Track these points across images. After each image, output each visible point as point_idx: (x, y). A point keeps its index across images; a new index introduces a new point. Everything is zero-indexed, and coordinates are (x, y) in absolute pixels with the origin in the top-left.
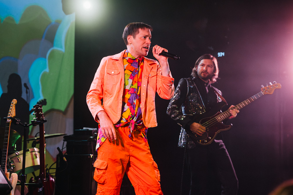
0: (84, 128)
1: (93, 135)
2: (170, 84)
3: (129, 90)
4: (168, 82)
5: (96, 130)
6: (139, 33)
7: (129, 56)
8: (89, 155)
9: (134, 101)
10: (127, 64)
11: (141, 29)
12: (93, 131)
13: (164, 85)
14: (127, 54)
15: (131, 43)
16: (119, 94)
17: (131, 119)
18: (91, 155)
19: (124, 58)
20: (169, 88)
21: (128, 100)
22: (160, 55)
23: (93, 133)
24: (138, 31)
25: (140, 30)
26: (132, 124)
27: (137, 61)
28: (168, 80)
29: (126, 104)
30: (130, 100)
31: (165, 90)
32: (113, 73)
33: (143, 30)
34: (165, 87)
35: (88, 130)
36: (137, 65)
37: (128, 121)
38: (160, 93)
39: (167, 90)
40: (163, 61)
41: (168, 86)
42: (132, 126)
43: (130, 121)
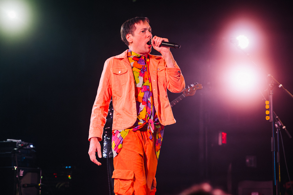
0: (8, 140)
1: (17, 147)
2: (177, 76)
3: (141, 88)
4: (174, 73)
5: (20, 142)
6: (137, 29)
7: (134, 54)
8: (13, 167)
9: (148, 99)
10: (134, 62)
11: (137, 23)
12: (17, 143)
13: (171, 77)
14: (130, 54)
15: (131, 41)
16: (130, 93)
17: (149, 118)
18: (15, 167)
19: (128, 57)
20: (178, 79)
21: (143, 99)
22: (160, 46)
23: (17, 145)
24: (135, 26)
25: (136, 25)
26: (151, 123)
27: (143, 58)
28: (173, 71)
29: (141, 104)
30: (144, 98)
31: (173, 82)
32: (120, 72)
33: (139, 24)
34: (173, 79)
35: (12, 141)
36: (144, 63)
37: (145, 121)
38: (169, 87)
39: (175, 82)
40: (166, 52)
41: (175, 78)
42: (151, 126)
43: (148, 121)
